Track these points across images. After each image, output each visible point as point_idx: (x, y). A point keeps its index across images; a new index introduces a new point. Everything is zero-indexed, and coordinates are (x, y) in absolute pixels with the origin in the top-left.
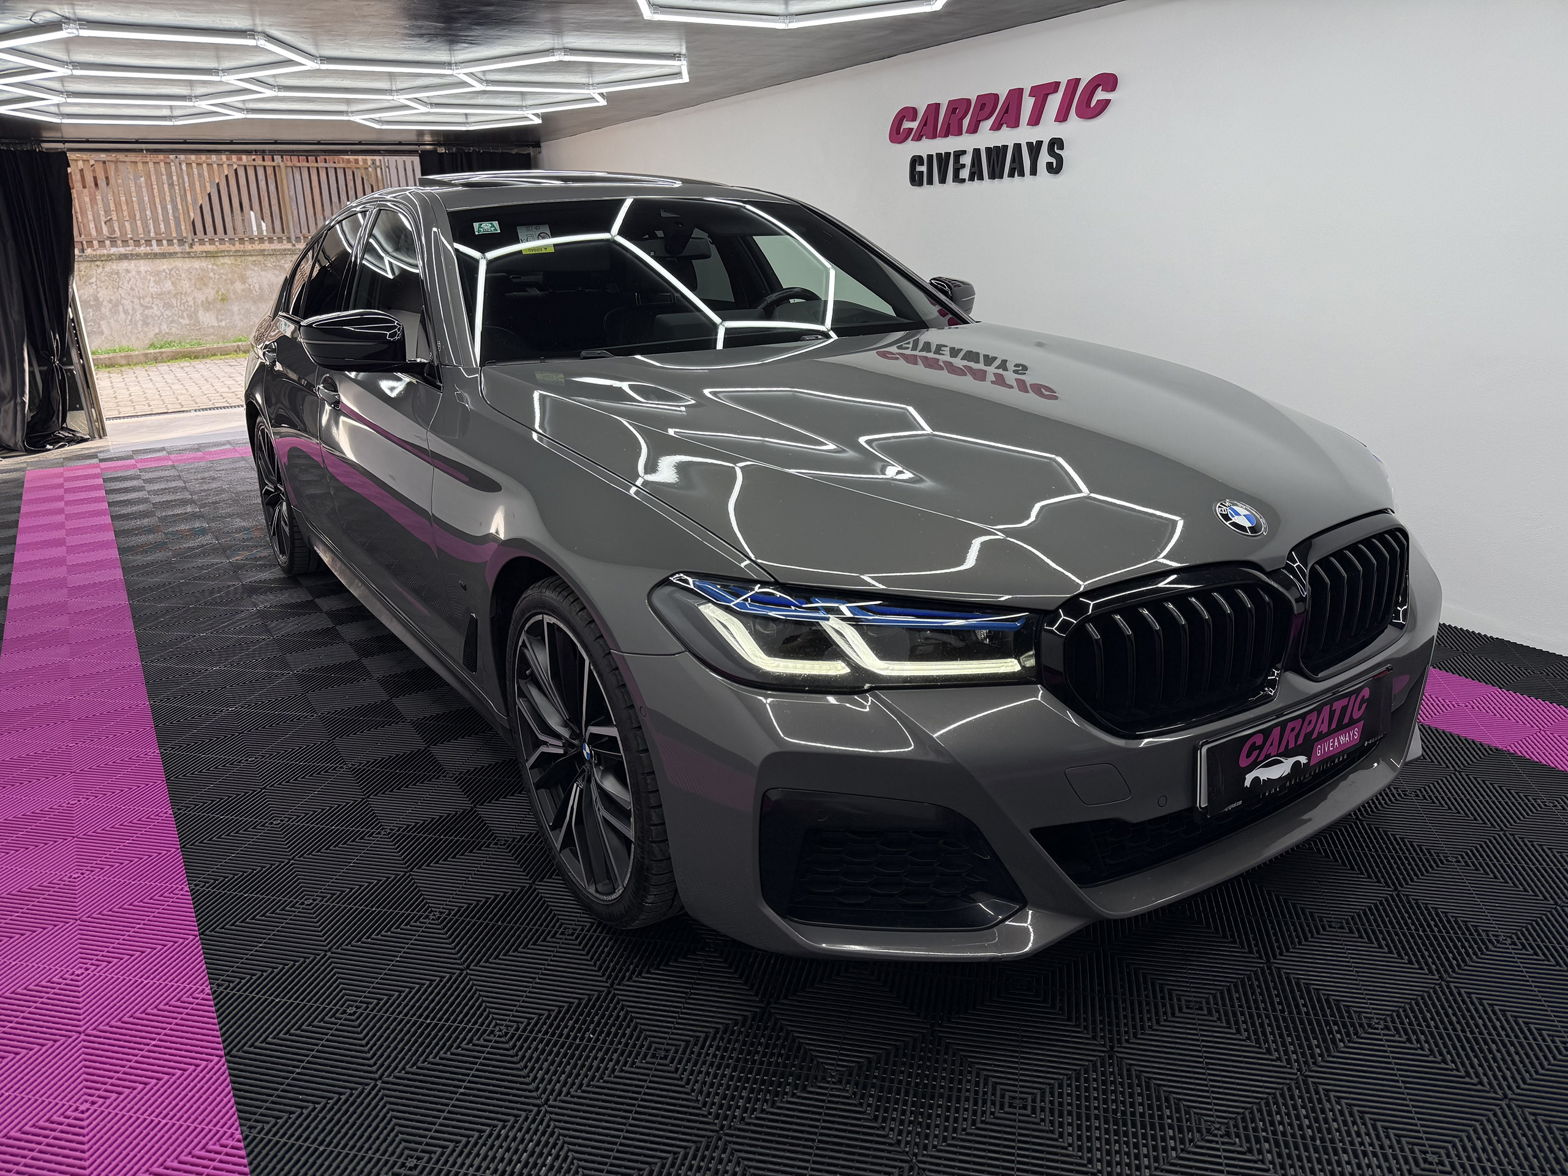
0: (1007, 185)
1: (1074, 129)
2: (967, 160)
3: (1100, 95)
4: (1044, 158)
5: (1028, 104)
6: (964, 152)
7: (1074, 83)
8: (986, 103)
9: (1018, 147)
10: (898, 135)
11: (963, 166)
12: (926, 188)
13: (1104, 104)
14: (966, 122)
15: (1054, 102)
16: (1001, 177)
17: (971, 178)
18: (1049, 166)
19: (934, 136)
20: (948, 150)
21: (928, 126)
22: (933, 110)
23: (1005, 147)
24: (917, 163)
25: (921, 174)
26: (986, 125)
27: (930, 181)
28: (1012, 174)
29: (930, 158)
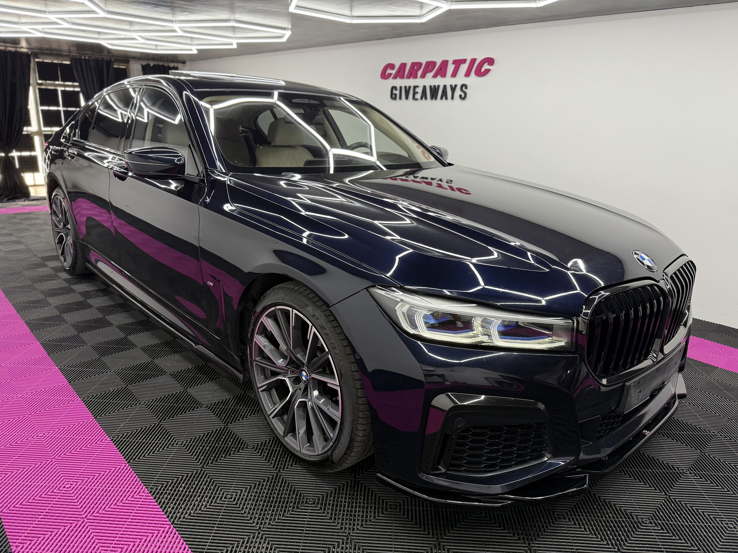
1: (473, 80)
2: (419, 90)
3: (486, 66)
4: (458, 92)
6: (418, 87)
7: (473, 61)
8: (430, 65)
9: (445, 87)
10: (384, 76)
11: (417, 93)
12: (398, 102)
13: (487, 71)
14: (420, 73)
15: (464, 68)
16: (436, 99)
17: (422, 98)
18: (460, 96)
19: (402, 77)
20: (410, 85)
21: (400, 73)
22: (403, 66)
23: (439, 86)
24: (394, 90)
25: (396, 95)
26: (430, 75)
27: (400, 98)
28: (442, 98)
29: (401, 87)
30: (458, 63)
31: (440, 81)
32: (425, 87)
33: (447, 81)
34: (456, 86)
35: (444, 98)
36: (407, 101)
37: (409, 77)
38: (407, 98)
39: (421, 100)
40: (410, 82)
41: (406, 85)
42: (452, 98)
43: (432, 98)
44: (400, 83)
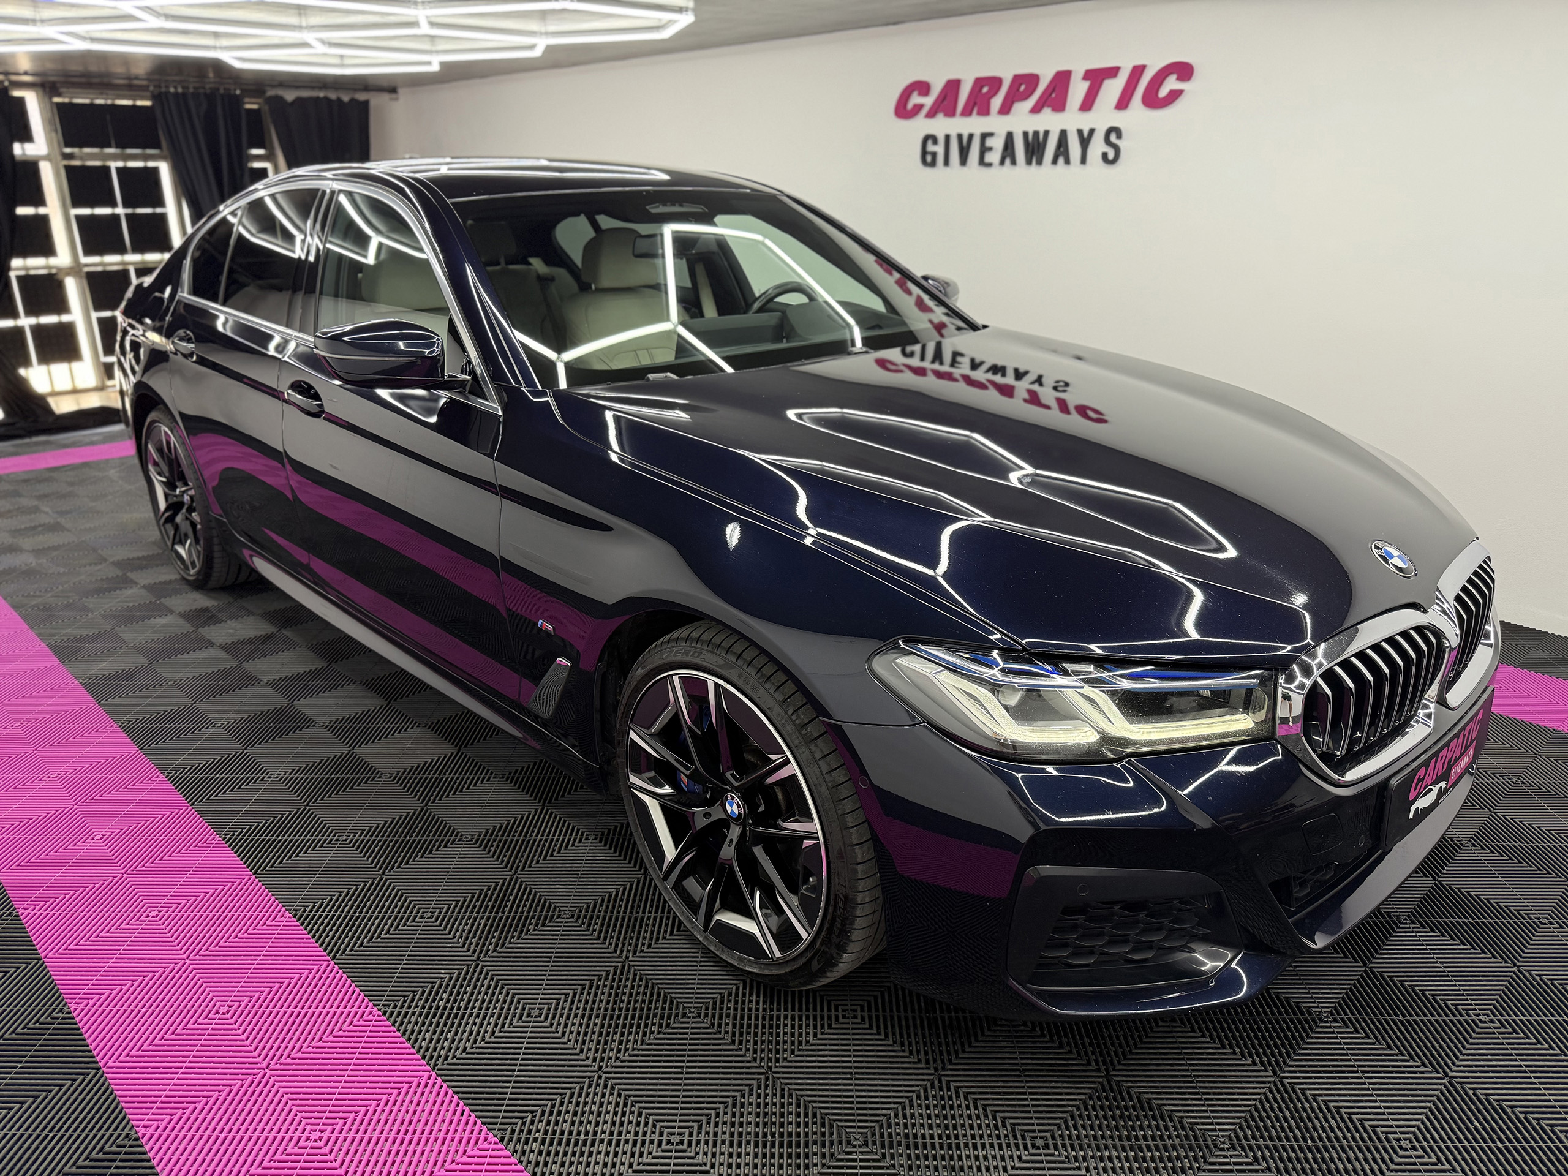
0: (1047, 172)
1: (1137, 117)
2: (997, 144)
3: (1171, 84)
4: (1098, 146)
5: (1078, 89)
6: (991, 134)
7: (1138, 71)
8: (1024, 84)
9: (1063, 134)
10: (903, 110)
11: (990, 149)
12: (940, 171)
13: (1175, 95)
14: (997, 102)
15: (1112, 89)
16: (1040, 162)
17: (1002, 162)
18: (1105, 156)
19: (951, 113)
20: (971, 131)
21: (946, 103)
22: (953, 86)
23: (1047, 133)
24: (930, 143)
25: (934, 154)
26: (1023, 108)
27: (946, 162)
28: (1055, 161)
29: (947, 138)
30: (1097, 77)
31: (1049, 122)
32: (1010, 136)
33: (1071, 120)
34: (1092, 131)
35: (1061, 160)
36: (965, 169)
37: (967, 112)
38: (963, 161)
39: (1001, 167)
40: (974, 125)
41: (960, 131)
42: (1083, 160)
43: (1029, 162)
44: (942, 126)
